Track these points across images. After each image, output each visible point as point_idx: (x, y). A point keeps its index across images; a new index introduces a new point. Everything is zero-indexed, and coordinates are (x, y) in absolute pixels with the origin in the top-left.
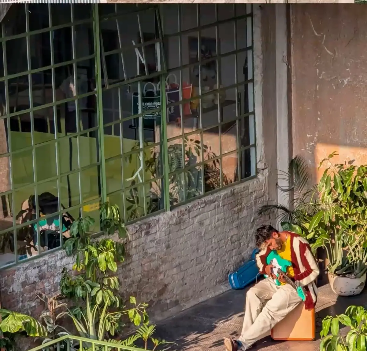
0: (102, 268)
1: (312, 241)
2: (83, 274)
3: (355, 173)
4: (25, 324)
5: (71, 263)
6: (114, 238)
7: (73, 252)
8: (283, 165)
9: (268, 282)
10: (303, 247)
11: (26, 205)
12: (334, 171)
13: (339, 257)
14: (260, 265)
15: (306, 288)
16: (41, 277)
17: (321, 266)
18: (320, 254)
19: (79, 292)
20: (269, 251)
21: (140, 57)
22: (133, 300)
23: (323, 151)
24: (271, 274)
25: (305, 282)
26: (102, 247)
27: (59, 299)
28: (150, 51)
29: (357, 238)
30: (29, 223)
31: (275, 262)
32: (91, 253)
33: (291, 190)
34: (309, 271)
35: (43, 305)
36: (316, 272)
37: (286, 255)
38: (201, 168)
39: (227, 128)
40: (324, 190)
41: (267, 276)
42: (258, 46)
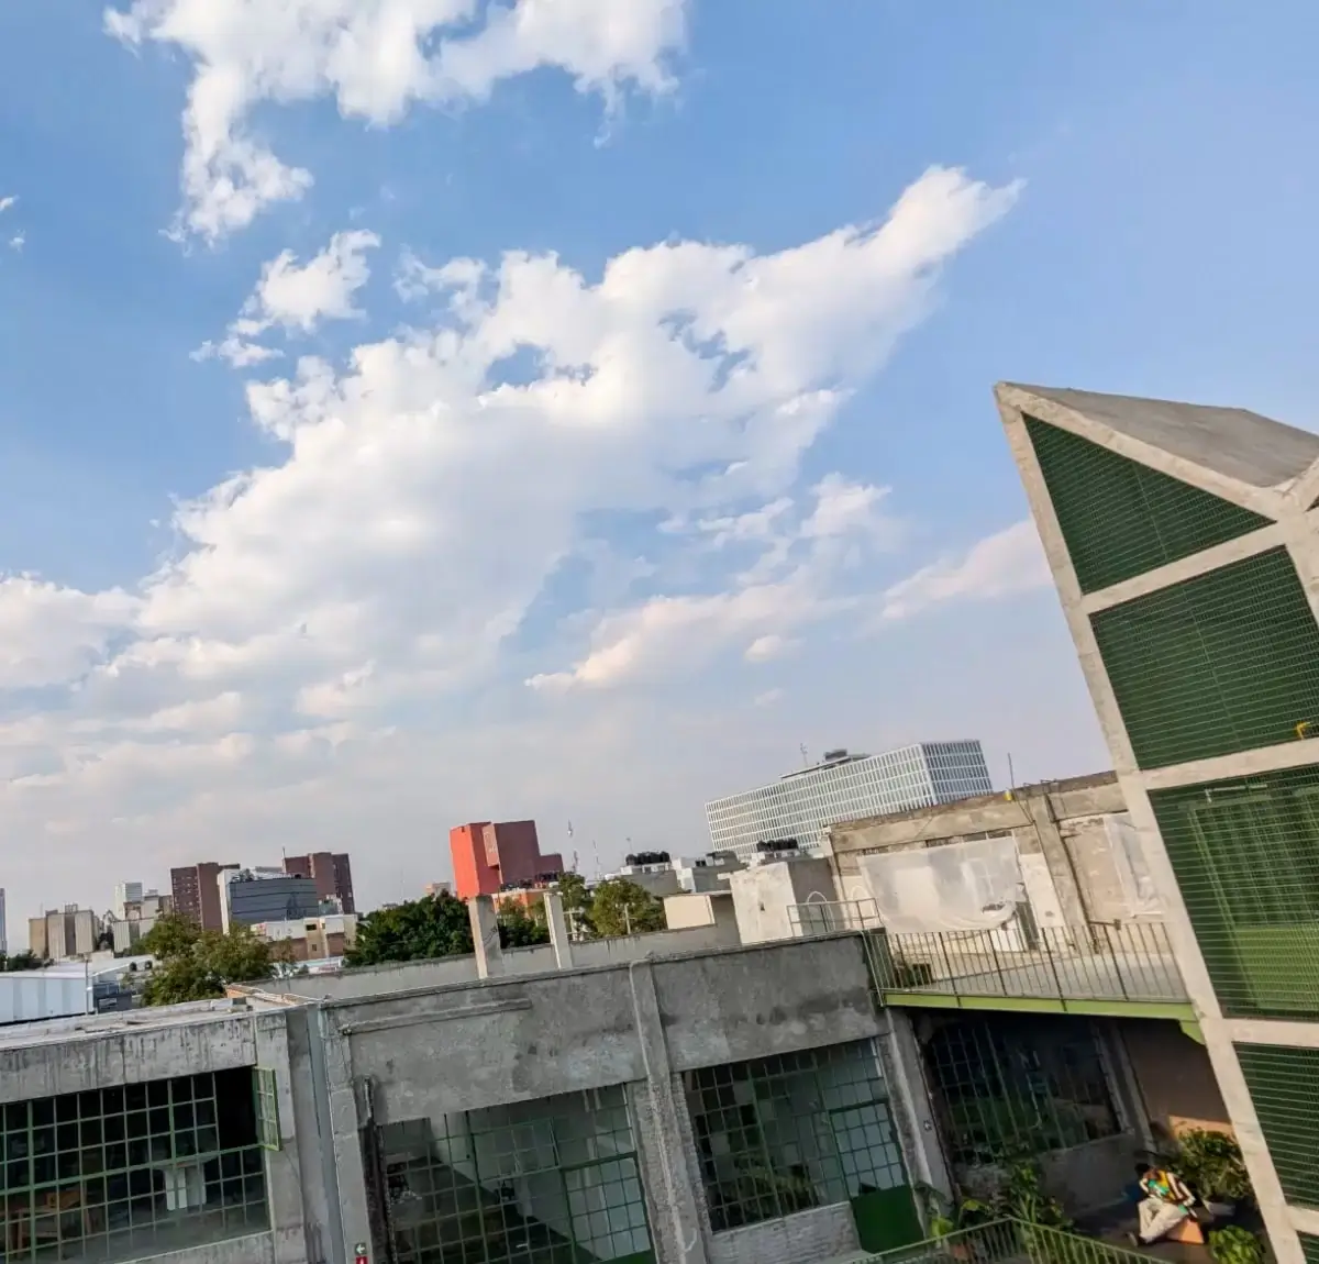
0: (1026, 1178)
1: (1182, 1176)
2: (1013, 1179)
3: (1205, 1135)
4: (980, 1207)
5: (1004, 1174)
6: (1030, 1161)
7: (1003, 1167)
8: (1145, 1125)
9: (1153, 1199)
10: (1177, 1181)
11: (965, 1137)
12: (1187, 1134)
13: (1208, 1188)
14: (1146, 1189)
15: (1187, 1208)
16: (986, 1180)
17: (1195, 1194)
18: (1190, 1186)
19: (1013, 1191)
20: (1149, 1180)
21: (1024, 1058)
22: (1053, 1201)
23: (1174, 1121)
24: (1156, 1194)
25: (1186, 1203)
26: (1023, 1166)
27: (1000, 1194)
28: (1030, 1055)
29: (1220, 1178)
30: (969, 1148)
31: (1156, 1187)
32: (1016, 1169)
33: (1156, 1143)
34: (1186, 1197)
35: (990, 1197)
36: (1191, 1200)
37: (1164, 1183)
38: (1084, 1126)
39: (1096, 1102)
40: (1182, 1144)
41: (1152, 1196)
42: (1105, 1052)
